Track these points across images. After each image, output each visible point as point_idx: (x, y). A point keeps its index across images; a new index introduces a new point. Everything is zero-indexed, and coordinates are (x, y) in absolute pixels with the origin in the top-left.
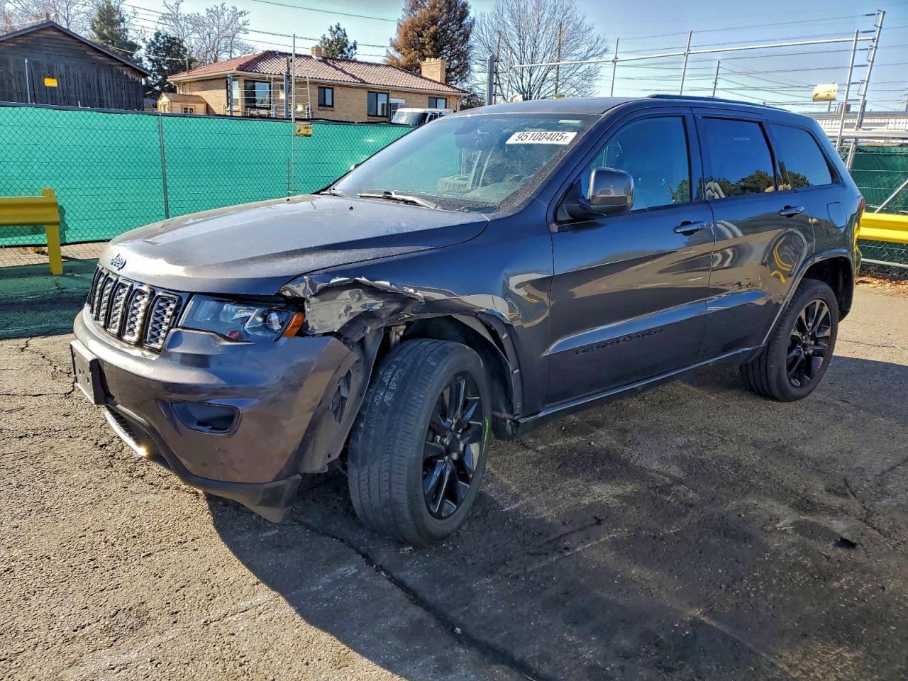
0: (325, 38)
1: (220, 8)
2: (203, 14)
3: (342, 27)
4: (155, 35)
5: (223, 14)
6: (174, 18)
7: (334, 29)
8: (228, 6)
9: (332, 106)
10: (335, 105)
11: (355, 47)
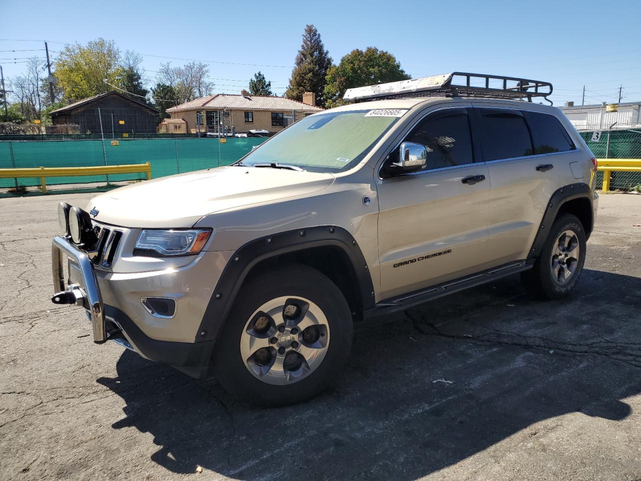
0: (252, 81)
1: (192, 64)
2: (183, 68)
3: (262, 73)
4: (157, 85)
5: (194, 67)
6: (166, 72)
7: (257, 75)
8: (197, 63)
9: (252, 121)
10: (254, 121)
11: (269, 85)
